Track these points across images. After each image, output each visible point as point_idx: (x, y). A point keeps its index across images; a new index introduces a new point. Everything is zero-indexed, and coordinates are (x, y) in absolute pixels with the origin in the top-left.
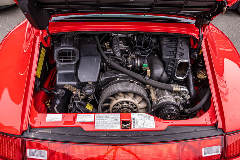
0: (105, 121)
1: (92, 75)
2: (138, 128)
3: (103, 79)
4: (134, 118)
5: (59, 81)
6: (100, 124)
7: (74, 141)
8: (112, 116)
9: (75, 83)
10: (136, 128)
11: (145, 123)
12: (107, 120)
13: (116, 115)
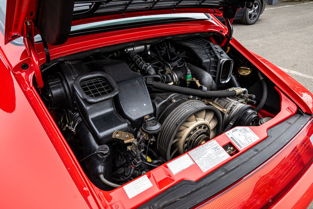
0: (206, 156)
1: (145, 105)
2: (245, 147)
3: (158, 106)
4: (232, 138)
5: (100, 132)
6: (204, 162)
7: (198, 202)
8: (209, 146)
9: (125, 125)
10: (243, 148)
11: (247, 138)
12: (207, 153)
13: (211, 143)
